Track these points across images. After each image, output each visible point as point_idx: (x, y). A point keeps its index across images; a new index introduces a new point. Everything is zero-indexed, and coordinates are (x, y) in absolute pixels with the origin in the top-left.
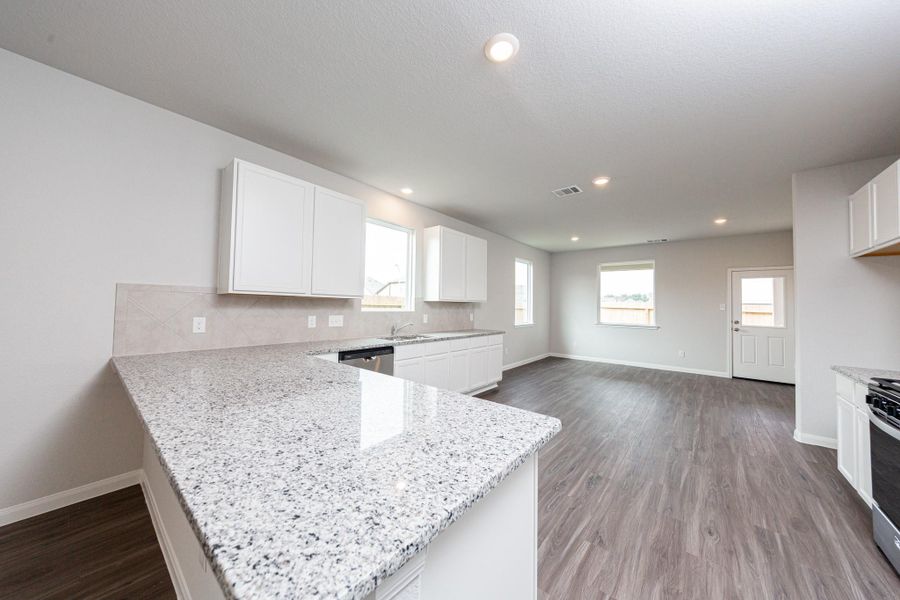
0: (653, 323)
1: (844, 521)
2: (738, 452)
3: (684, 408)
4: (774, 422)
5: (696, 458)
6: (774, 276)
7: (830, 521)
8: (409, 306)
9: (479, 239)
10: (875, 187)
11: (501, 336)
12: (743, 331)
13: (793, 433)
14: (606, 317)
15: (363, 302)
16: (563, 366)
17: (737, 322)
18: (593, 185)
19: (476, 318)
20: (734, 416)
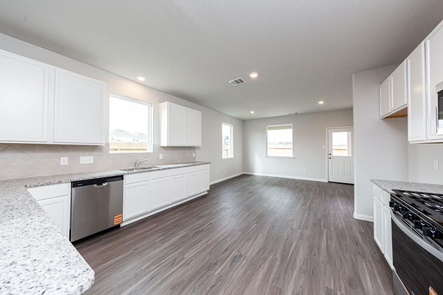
0: (291, 155)
1: (377, 275)
2: (324, 228)
3: (302, 200)
4: (345, 207)
5: (301, 234)
6: (347, 131)
7: (370, 277)
8: (150, 150)
9: (197, 111)
10: (392, 77)
11: (208, 165)
12: (333, 159)
13: (353, 213)
14: (271, 153)
15: (111, 147)
16: (248, 179)
17: (330, 154)
18: (249, 78)
19: (198, 156)
20: (326, 204)
